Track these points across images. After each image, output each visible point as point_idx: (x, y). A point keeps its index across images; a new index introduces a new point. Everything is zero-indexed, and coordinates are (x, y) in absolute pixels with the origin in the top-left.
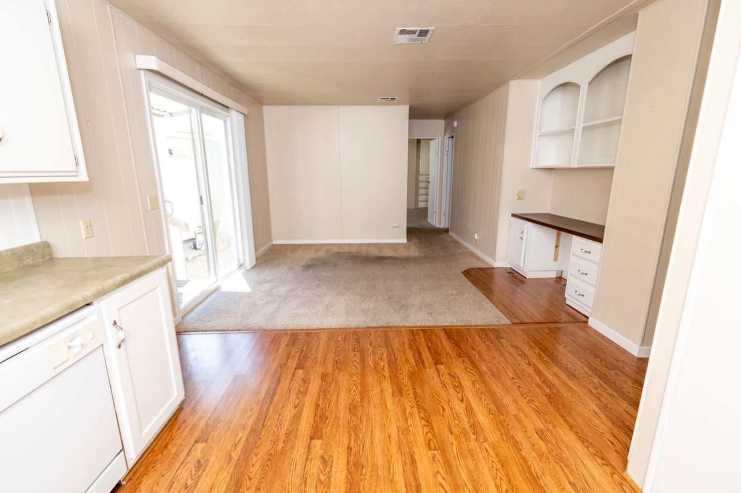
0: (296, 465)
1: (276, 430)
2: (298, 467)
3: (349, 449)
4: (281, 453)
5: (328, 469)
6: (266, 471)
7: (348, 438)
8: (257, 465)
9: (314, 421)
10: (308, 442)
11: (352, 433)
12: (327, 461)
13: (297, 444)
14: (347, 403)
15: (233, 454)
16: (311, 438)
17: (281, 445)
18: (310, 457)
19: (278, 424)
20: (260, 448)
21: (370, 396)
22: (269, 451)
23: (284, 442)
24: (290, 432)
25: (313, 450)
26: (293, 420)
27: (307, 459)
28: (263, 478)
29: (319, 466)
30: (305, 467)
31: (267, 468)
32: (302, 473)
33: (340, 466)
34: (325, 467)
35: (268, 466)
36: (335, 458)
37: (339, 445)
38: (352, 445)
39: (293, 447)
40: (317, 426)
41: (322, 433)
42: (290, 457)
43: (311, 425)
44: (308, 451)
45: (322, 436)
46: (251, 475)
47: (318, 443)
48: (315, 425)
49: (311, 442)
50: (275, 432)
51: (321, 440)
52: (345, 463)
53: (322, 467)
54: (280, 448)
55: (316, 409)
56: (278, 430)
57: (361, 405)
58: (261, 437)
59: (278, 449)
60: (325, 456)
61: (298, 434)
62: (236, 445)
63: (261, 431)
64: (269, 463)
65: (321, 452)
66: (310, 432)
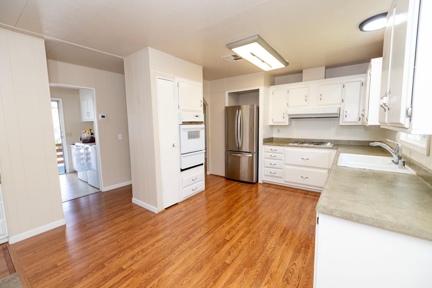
0: (241, 258)
1: (245, 280)
2: (241, 257)
3: (217, 253)
4: (246, 266)
5: (230, 250)
6: (255, 262)
7: (214, 257)
8: (258, 266)
9: (222, 273)
10: (231, 264)
11: (210, 257)
12: (229, 253)
13: (237, 266)
14: (198, 274)
15: (270, 278)
16: (229, 265)
17: (245, 269)
18: (234, 258)
19: (242, 282)
20: (255, 274)
21: (184, 270)
22: (251, 270)
23: (243, 270)
24: (238, 274)
25: (231, 259)
26: (233, 281)
27: (236, 257)
28: (256, 260)
29: (232, 253)
30: (238, 255)
31: (254, 263)
32: (240, 254)
33: (225, 249)
34: (230, 251)
35: (253, 263)
36: (225, 252)
37: (220, 256)
38: (215, 253)
39: (240, 265)
40: (223, 269)
41: (223, 265)
42: (242, 262)
43: (225, 272)
44: (234, 260)
45: (224, 263)
46: (261, 263)
47: (228, 261)
48: (224, 271)
49: (230, 263)
50: (246, 279)
51: (226, 262)
52: (222, 249)
53: (232, 252)
54: (245, 268)
55: (217, 280)
56: (244, 279)
57: (193, 268)
58: (254, 280)
59: (247, 268)
60: (228, 255)
61: (234, 270)
62: (268, 282)
63: (253, 284)
64: (252, 264)
65: (229, 257)
66: (228, 268)
